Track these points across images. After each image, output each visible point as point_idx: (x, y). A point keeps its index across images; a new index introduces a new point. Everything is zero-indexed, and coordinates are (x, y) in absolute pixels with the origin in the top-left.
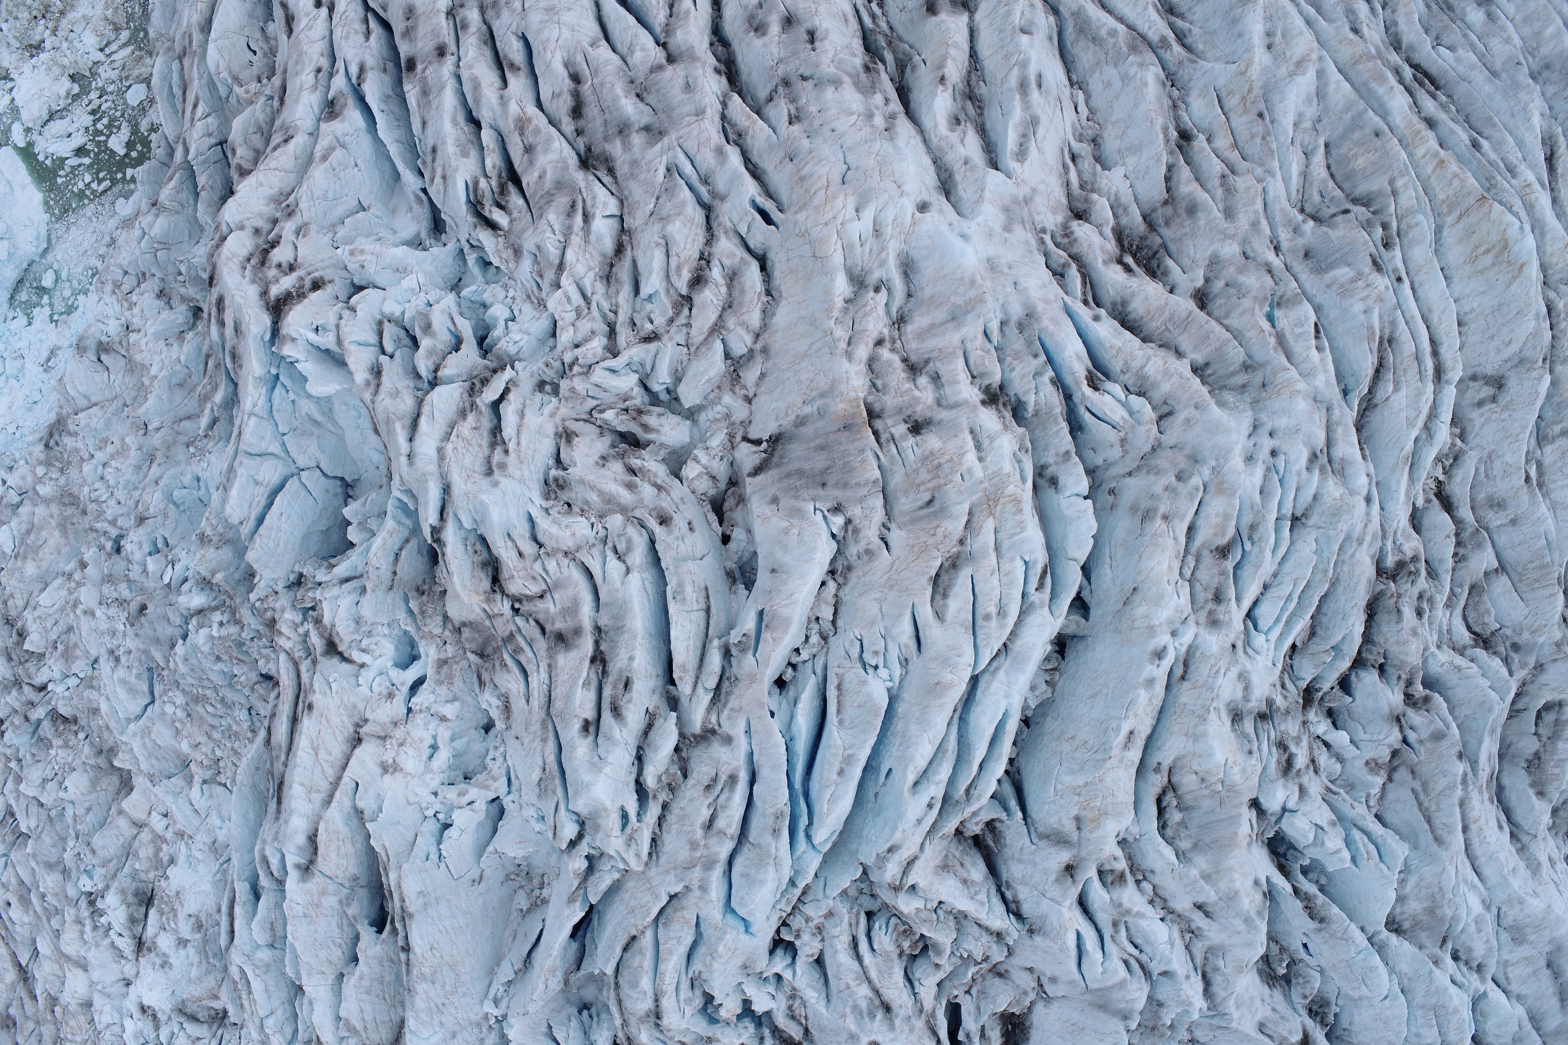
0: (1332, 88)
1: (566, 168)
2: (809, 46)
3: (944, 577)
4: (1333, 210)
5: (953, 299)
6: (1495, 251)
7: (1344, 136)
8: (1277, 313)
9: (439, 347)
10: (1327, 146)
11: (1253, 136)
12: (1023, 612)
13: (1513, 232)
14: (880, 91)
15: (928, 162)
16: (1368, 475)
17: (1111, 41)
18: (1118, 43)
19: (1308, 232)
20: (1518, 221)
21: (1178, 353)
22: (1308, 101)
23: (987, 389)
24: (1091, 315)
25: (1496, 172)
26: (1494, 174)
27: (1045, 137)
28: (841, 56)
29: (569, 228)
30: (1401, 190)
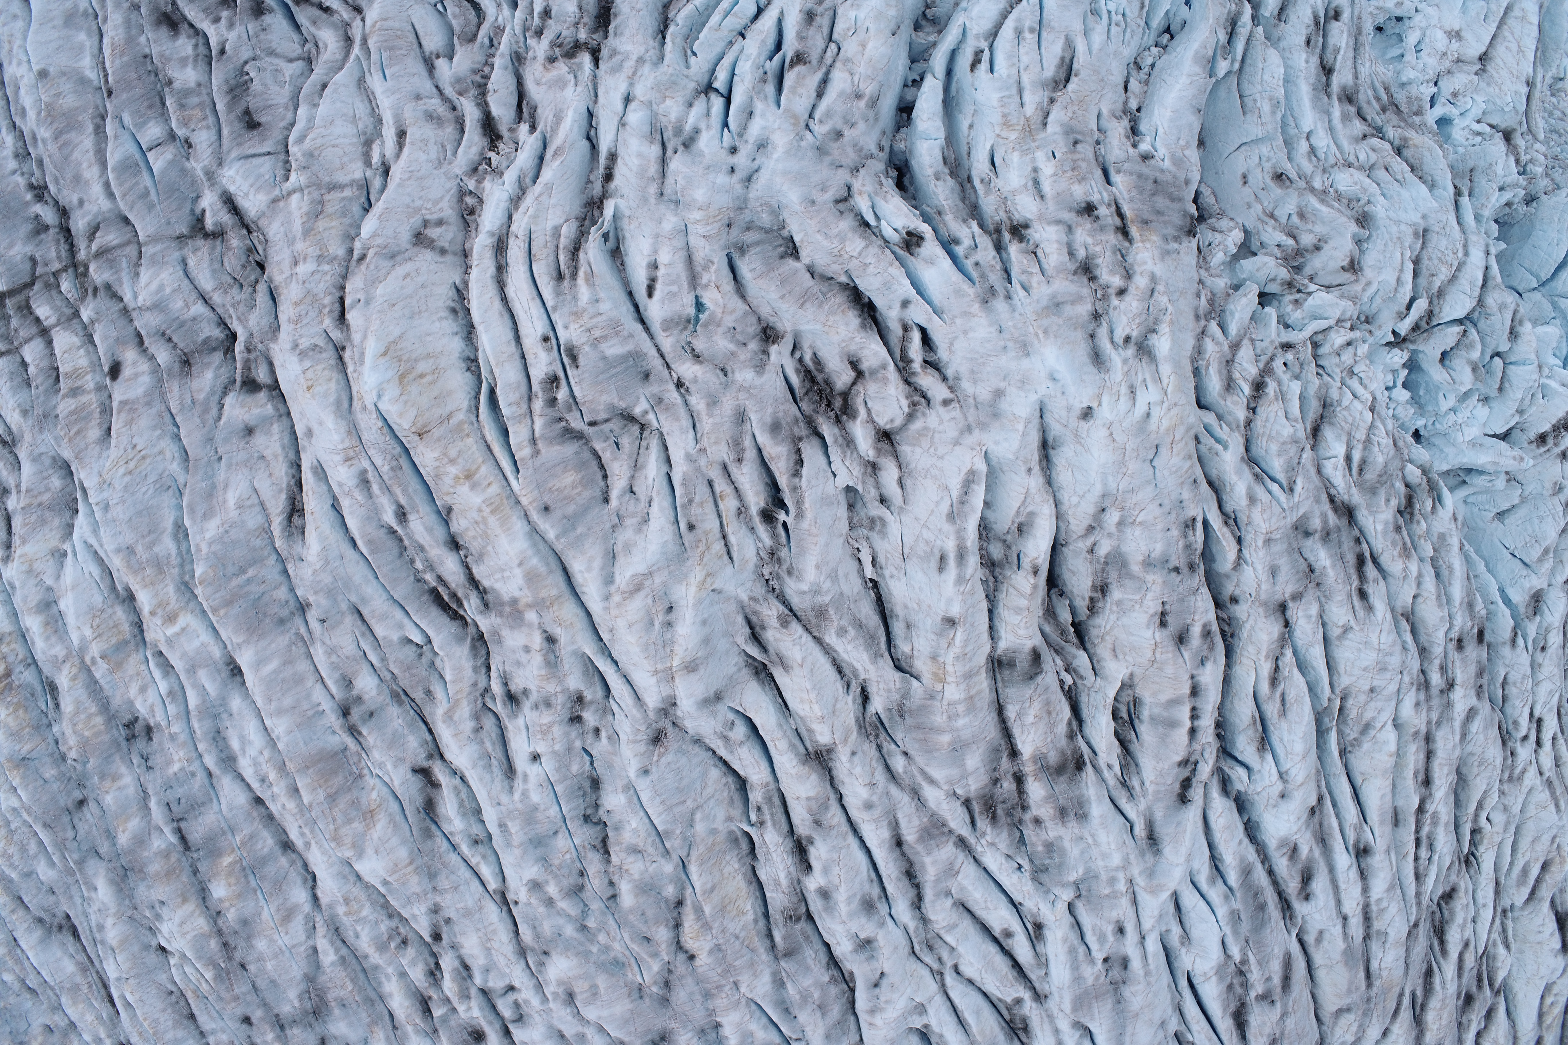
0: (597, 563)
1: (1369, 506)
2: (1167, 607)
3: (1063, 76)
4: (606, 427)
5: (1060, 321)
6: (414, 374)
7: (586, 509)
8: (692, 311)
9: (1463, 353)
10: (606, 500)
11: (701, 504)
12: (994, 34)
13: (392, 391)
14: (1098, 561)
15: (1063, 476)
16: (624, 125)
17: (844, 623)
18: (835, 620)
19: (643, 400)
20: (381, 406)
21: (811, 271)
22: (628, 548)
23: (1021, 239)
24: (911, 307)
25: (385, 477)
26: (391, 474)
27: (937, 503)
28: (1137, 597)
29: (1365, 448)
30: (526, 443)
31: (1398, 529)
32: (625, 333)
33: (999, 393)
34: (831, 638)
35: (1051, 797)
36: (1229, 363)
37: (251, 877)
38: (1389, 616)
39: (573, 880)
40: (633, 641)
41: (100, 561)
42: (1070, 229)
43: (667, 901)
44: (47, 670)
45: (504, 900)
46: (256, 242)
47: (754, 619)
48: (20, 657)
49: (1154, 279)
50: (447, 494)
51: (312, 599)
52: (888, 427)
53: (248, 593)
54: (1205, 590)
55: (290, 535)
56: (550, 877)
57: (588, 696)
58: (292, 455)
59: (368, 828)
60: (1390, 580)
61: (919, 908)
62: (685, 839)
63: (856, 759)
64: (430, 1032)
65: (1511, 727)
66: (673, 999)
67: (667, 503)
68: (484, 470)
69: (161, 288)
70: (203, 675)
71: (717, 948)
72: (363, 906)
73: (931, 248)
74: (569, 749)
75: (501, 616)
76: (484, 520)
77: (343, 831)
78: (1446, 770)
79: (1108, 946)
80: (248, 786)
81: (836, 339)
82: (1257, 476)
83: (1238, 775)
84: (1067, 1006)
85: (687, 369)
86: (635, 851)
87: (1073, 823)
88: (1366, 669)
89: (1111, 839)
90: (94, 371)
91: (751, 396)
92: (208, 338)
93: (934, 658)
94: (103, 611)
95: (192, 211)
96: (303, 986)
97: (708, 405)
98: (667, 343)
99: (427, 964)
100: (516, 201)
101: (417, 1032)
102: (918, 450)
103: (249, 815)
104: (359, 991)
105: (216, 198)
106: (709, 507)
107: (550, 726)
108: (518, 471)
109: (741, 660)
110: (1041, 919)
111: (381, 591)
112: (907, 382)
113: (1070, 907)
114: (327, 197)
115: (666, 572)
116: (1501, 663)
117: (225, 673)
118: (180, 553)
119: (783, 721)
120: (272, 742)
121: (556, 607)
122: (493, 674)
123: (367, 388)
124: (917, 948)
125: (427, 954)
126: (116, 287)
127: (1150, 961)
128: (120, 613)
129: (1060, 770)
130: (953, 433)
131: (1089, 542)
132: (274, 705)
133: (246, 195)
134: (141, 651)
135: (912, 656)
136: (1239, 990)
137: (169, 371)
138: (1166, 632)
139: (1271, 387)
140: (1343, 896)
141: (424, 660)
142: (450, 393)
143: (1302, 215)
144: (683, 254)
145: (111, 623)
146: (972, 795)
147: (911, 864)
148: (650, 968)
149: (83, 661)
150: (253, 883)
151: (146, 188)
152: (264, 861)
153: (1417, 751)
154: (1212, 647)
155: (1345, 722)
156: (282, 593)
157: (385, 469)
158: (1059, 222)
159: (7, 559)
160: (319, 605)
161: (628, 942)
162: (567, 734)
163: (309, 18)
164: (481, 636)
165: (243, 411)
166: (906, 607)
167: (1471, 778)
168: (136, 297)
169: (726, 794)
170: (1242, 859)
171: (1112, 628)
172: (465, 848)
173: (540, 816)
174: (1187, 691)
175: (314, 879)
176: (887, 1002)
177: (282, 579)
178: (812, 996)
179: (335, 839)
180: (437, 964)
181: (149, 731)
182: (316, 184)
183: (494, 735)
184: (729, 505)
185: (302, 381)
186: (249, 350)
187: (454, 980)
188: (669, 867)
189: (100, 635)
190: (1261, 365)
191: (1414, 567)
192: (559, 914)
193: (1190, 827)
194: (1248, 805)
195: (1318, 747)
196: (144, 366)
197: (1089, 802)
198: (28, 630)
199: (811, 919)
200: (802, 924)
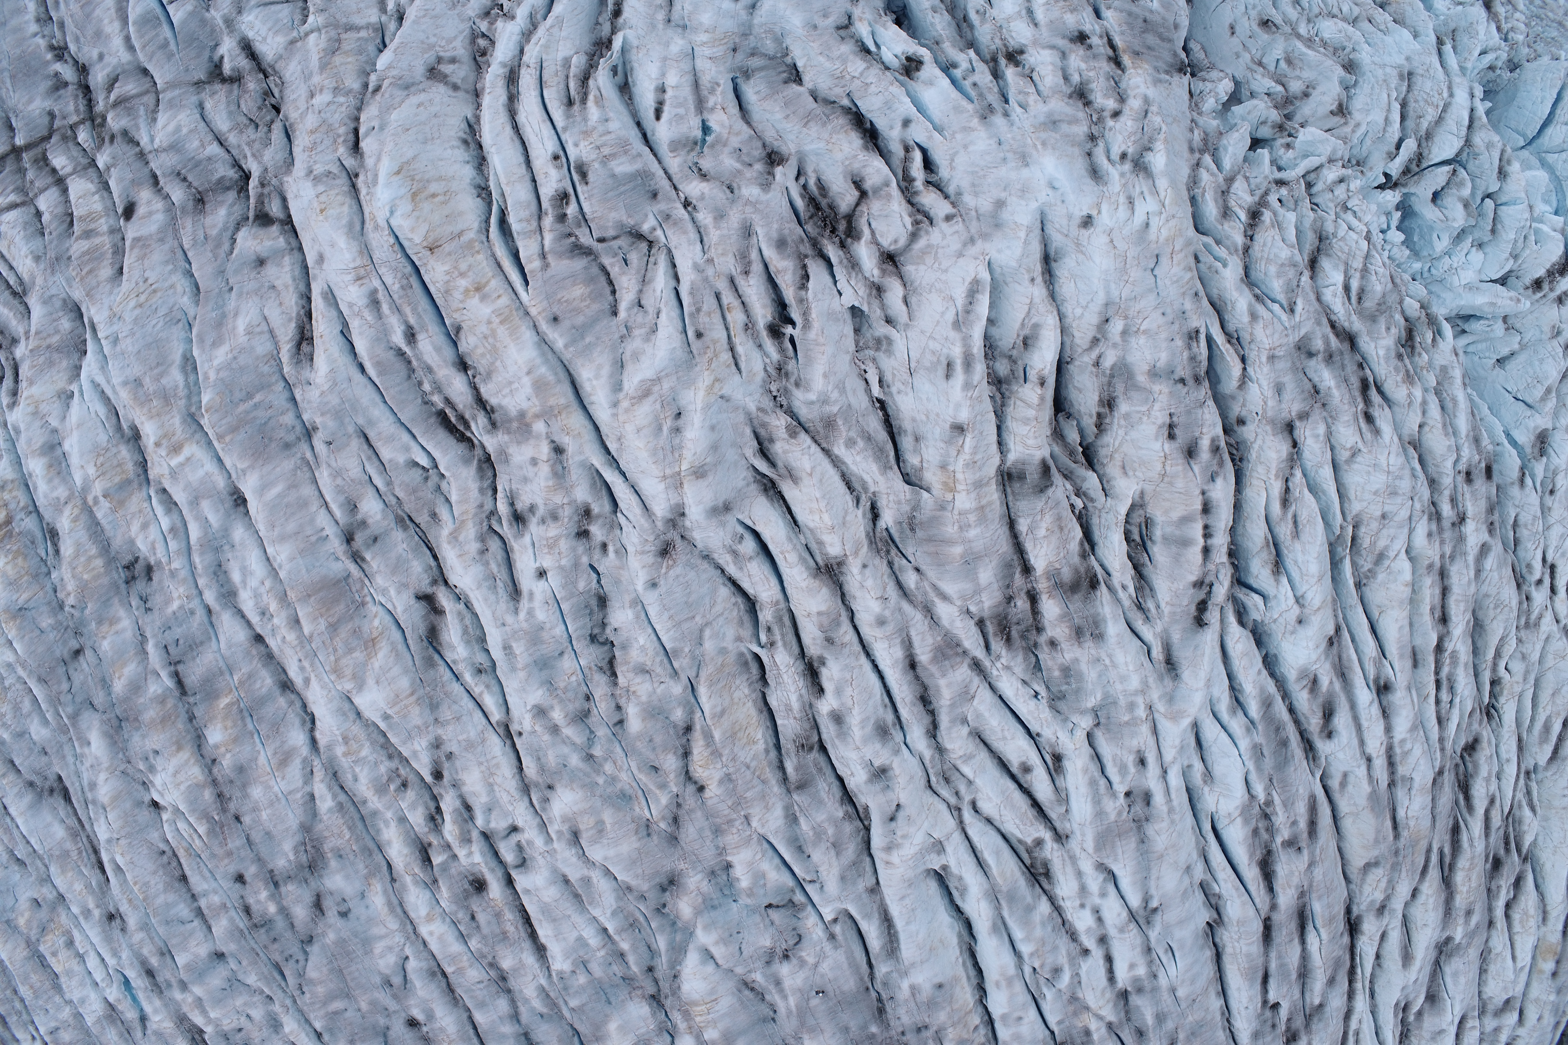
0: (606, 371)
1: (1369, 333)
2: (1175, 419)
4: (615, 244)
5: (1058, 137)
6: (426, 193)
7: (594, 321)
8: (699, 134)
9: (1454, 191)
10: (615, 313)
11: (709, 315)
13: (405, 207)
14: (1104, 373)
15: (1066, 287)
17: (852, 434)
18: (843, 431)
19: (651, 217)
20: (393, 223)
21: (814, 95)
22: (636, 356)
23: (1017, 64)
24: (913, 126)
25: (395, 297)
26: (402, 293)
27: (943, 314)
28: (1144, 409)
29: (1362, 277)
30: (535, 258)
31: (1400, 357)
32: (634, 152)
33: (1000, 204)
34: (840, 450)
35: (1066, 616)
36: (1225, 193)
37: (248, 720)
38: (1396, 439)
39: (579, 704)
40: (641, 445)
41: (106, 400)
42: (1064, 55)
43: (675, 726)
44: (47, 515)
45: (508, 734)
46: (272, 86)
47: (762, 432)
48: (22, 504)
49: (1146, 101)
50: (458, 310)
51: (318, 420)
52: (892, 248)
53: (255, 418)
54: (1211, 403)
55: (299, 362)
56: (555, 702)
57: (596, 509)
58: (302, 287)
59: (369, 657)
60: (1396, 408)
61: (934, 737)
62: (694, 658)
63: (867, 572)
64: (428, 881)
65: (1524, 571)
66: (682, 837)
67: (675, 312)
68: (494, 283)
69: (178, 129)
70: (206, 506)
71: (728, 778)
72: (362, 746)
73: (930, 70)
74: (576, 565)
75: (509, 433)
76: (493, 333)
77: (344, 662)
78: (1462, 606)
79: (1129, 778)
80: (248, 622)
81: (839, 156)
82: (1257, 297)
83: (1253, 601)
84: (1090, 845)
85: (694, 188)
86: (643, 670)
87: (1089, 644)
88: (1376, 493)
89: (1129, 659)
90: (108, 214)
91: (757, 211)
92: (222, 178)
93: (943, 467)
94: (107, 450)
95: (210, 59)
96: (298, 838)
97: (715, 218)
98: (674, 163)
99: (427, 808)
100: (527, 35)
101: (416, 883)
102: (922, 268)
103: (248, 653)
104: (357, 840)
105: (234, 44)
106: (717, 318)
107: (557, 539)
108: (527, 283)
109: (750, 474)
110: (1059, 750)
111: (388, 413)
112: (910, 202)
113: (1089, 736)
114: (343, 36)
115: (674, 378)
116: (1510, 504)
117: (229, 503)
118: (187, 385)
119: (793, 536)
120: (274, 572)
121: (564, 416)
122: (500, 495)
123: (379, 204)
124: (933, 779)
125: (427, 797)
126: (133, 133)
127: (1173, 796)
128: (125, 453)
129: (1074, 587)
130: (955, 245)
131: (1094, 355)
133: (265, 39)
134: (145, 489)
135: (922, 469)
136: (1265, 836)
137: (183, 210)
138: (1175, 445)
139: (1267, 216)
140: (1367, 736)
141: (430, 483)
142: (461, 214)
143: (1289, 62)
144: (689, 78)
145: (115, 462)
146: (986, 614)
147: (925, 688)
148: (658, 800)
149: (85, 501)
150: (250, 726)
151: (166, 38)
152: (262, 701)
153: (1432, 586)
154: (1221, 464)
155: (1358, 553)
156: (289, 419)
157: (395, 288)
158: (1053, 47)
159: (13, 405)
160: (325, 425)
161: (636, 772)
162: (574, 549)
164: (488, 458)
165: (255, 242)
166: (914, 420)
167: (1487, 622)
168: (152, 140)
169: (735, 613)
170: (1262, 690)
171: (1120, 445)
172: (468, 677)
173: (545, 635)
174: (1199, 507)
175: (313, 721)
176: (904, 837)
177: (289, 405)
178: (825, 833)
179: (335, 671)
180: (438, 809)
181: (149, 570)
182: (333, 24)
183: (499, 557)
184: (736, 318)
185: (315, 204)
186: (263, 185)
187: (454, 822)
188: (677, 689)
189: (103, 474)
190: (1257, 198)
191: (1418, 393)
192: (564, 742)
193: (1208, 651)
194: (1265, 638)
195: (1333, 579)
196: (159, 205)
197: (1105, 621)
198: (30, 475)
199: (823, 749)
200: (815, 754)
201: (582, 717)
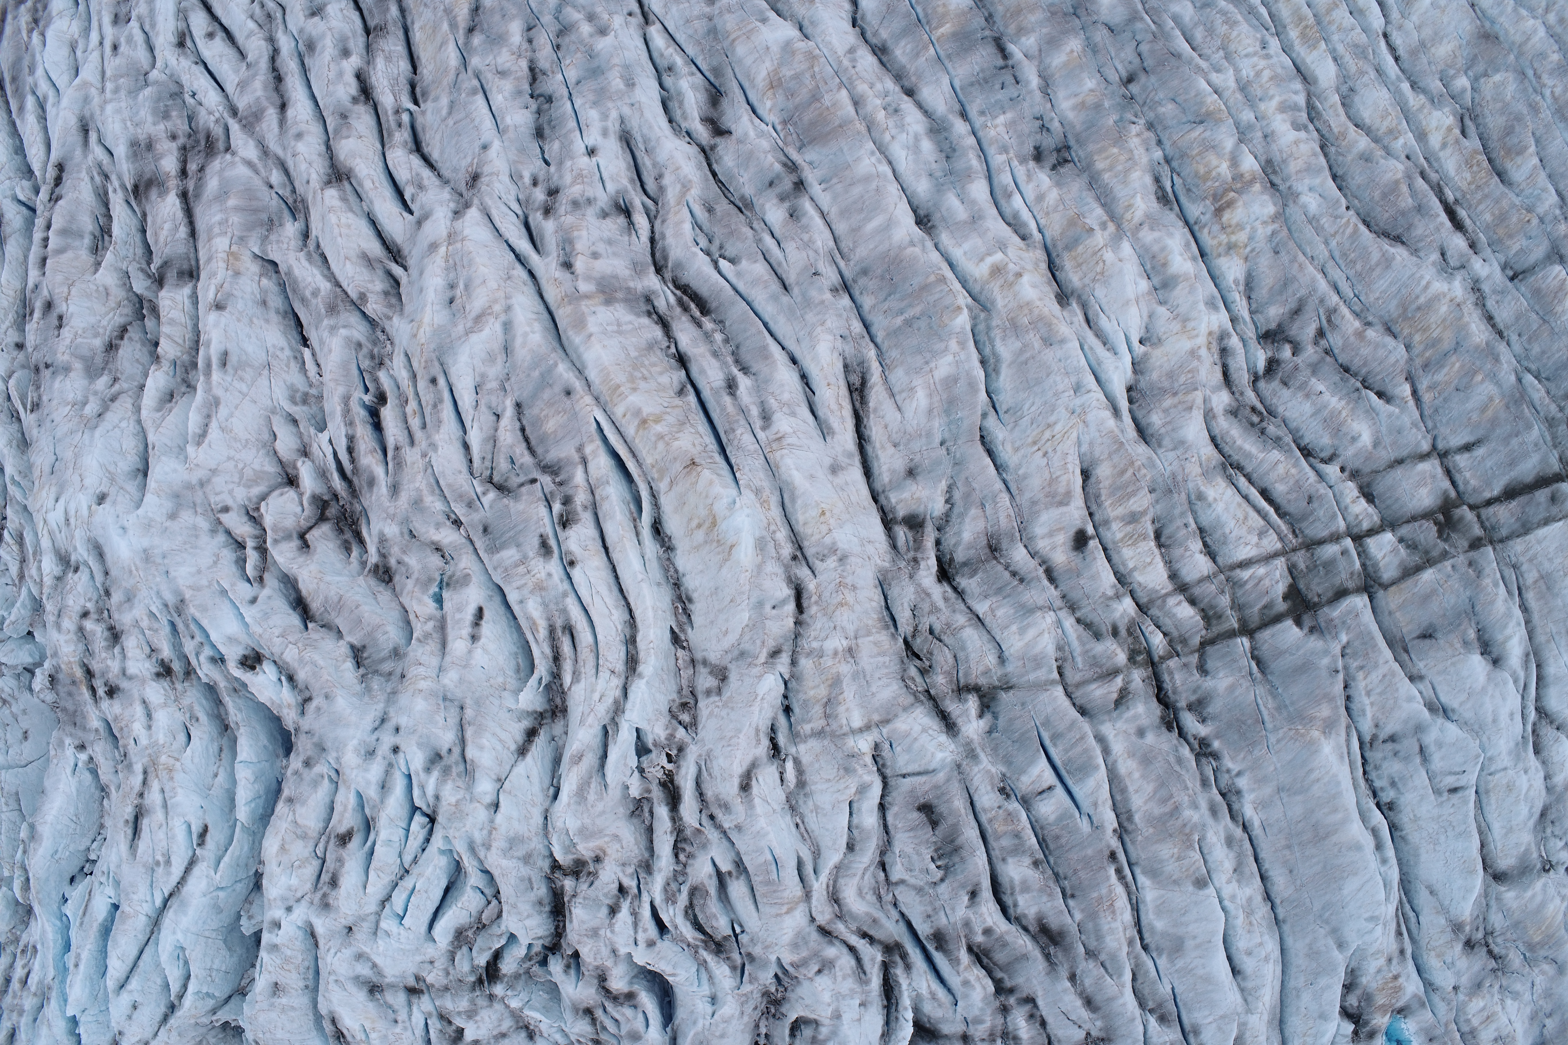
0: (518, 341)
2: (56, 333)
4: (522, 479)
5: (125, 584)
6: (705, 527)
7: (534, 396)
8: (445, 595)
10: (518, 405)
12: (192, 863)
13: (720, 507)
14: (110, 371)
15: (131, 445)
16: (499, 780)
17: (314, 301)
18: (319, 304)
19: (486, 506)
20: (733, 492)
21: (339, 634)
22: (491, 358)
23: (162, 663)
24: (249, 597)
25: (743, 422)
26: (735, 426)
27: (231, 415)
28: (79, 340)
30: (590, 458)
33: (173, 516)
34: (325, 286)
35: (158, 159)
37: (921, 16)
39: (566, 41)
40: (482, 268)
41: (1100, 335)
42: (123, 671)
43: (482, 31)
44: (1171, 217)
45: (646, 16)
46: (919, 679)
47: (394, 301)
48: (1206, 232)
51: (828, 296)
52: (286, 490)
53: (901, 300)
55: (859, 363)
56: (587, 41)
57: (541, 215)
59: (776, 71)
61: (274, 51)
62: (459, 89)
63: (307, 178)
68: (632, 430)
69: (1022, 631)
70: (962, 214)
73: (233, 654)
74: (561, 163)
75: (628, 289)
76: (632, 379)
77: (803, 67)
79: (126, 33)
80: (920, 106)
83: (24, 194)
85: (448, 536)
86: (502, 74)
87: (143, 138)
89: (114, 127)
90: (1114, 543)
91: (387, 511)
92: (973, 577)
93: (238, 275)
94: (1094, 280)
95: (995, 717)
98: (466, 562)
100: (618, 709)
102: (257, 467)
103: (919, 77)
105: (963, 729)
106: (425, 402)
107: (574, 183)
109: (407, 262)
110: (179, 51)
111: (760, 311)
112: (261, 527)
113: (154, 64)
114: (824, 723)
117: (936, 218)
118: (990, 340)
119: (373, 209)
120: (882, 149)
122: (646, 234)
123: (748, 510)
124: (279, 16)
126: (1086, 635)
127: (98, 25)
128: (1074, 279)
129: (149, 184)
130: (219, 482)
131: (116, 387)
132: (874, 185)
133: (924, 730)
134: (1048, 240)
135: (260, 275)
137: (1012, 539)
138: (59, 311)
141: (717, 243)
144: (448, 648)
145: (1084, 267)
146: (221, 157)
147: (277, 89)
149: (1119, 226)
151: (1055, 745)
152: (905, 32)
156: (867, 302)
157: (741, 430)
158: (130, 678)
159: (1222, 337)
160: (823, 291)
162: (561, 177)
163: (881, 926)
164: (657, 270)
165: (921, 496)
166: (267, 321)
168: (1058, 622)
169: (428, 137)
171: (107, 313)
172: (679, 61)
173: (591, 97)
175: (854, 21)
177: (869, 319)
179: (815, 57)
181: (1038, 156)
182: (837, 737)
183: (646, 172)
185: (832, 521)
186: (914, 560)
188: (475, 61)
189: (1095, 253)
192: (583, 8)
196: (1042, 545)
197: (128, 157)
198: (1194, 259)
199: (367, 31)
200: (372, 23)
201: (564, 30)
